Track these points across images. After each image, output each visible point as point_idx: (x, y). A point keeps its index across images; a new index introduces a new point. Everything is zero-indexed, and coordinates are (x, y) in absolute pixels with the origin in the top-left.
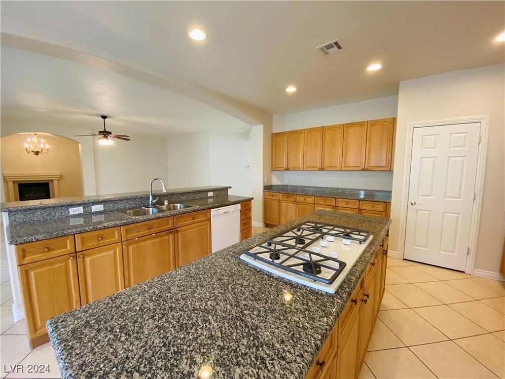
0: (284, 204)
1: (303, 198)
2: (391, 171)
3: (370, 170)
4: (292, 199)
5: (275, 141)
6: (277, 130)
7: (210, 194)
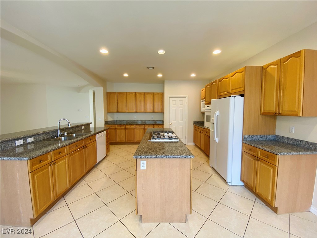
0: (118, 130)
1: (129, 126)
2: (163, 113)
3: (156, 112)
4: (123, 127)
5: (109, 97)
6: (109, 91)
7: (83, 127)
